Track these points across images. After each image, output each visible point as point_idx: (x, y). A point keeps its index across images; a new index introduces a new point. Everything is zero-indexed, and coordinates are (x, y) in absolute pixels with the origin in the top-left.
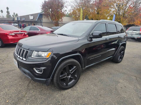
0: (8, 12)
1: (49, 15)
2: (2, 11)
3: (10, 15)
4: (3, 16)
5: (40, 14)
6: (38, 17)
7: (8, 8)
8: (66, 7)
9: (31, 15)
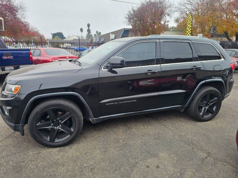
0: (89, 31)
1: (139, 32)
2: (81, 30)
3: (91, 35)
4: (82, 36)
5: (125, 30)
6: (121, 34)
7: (89, 25)
8: (169, 15)
9: (112, 33)
